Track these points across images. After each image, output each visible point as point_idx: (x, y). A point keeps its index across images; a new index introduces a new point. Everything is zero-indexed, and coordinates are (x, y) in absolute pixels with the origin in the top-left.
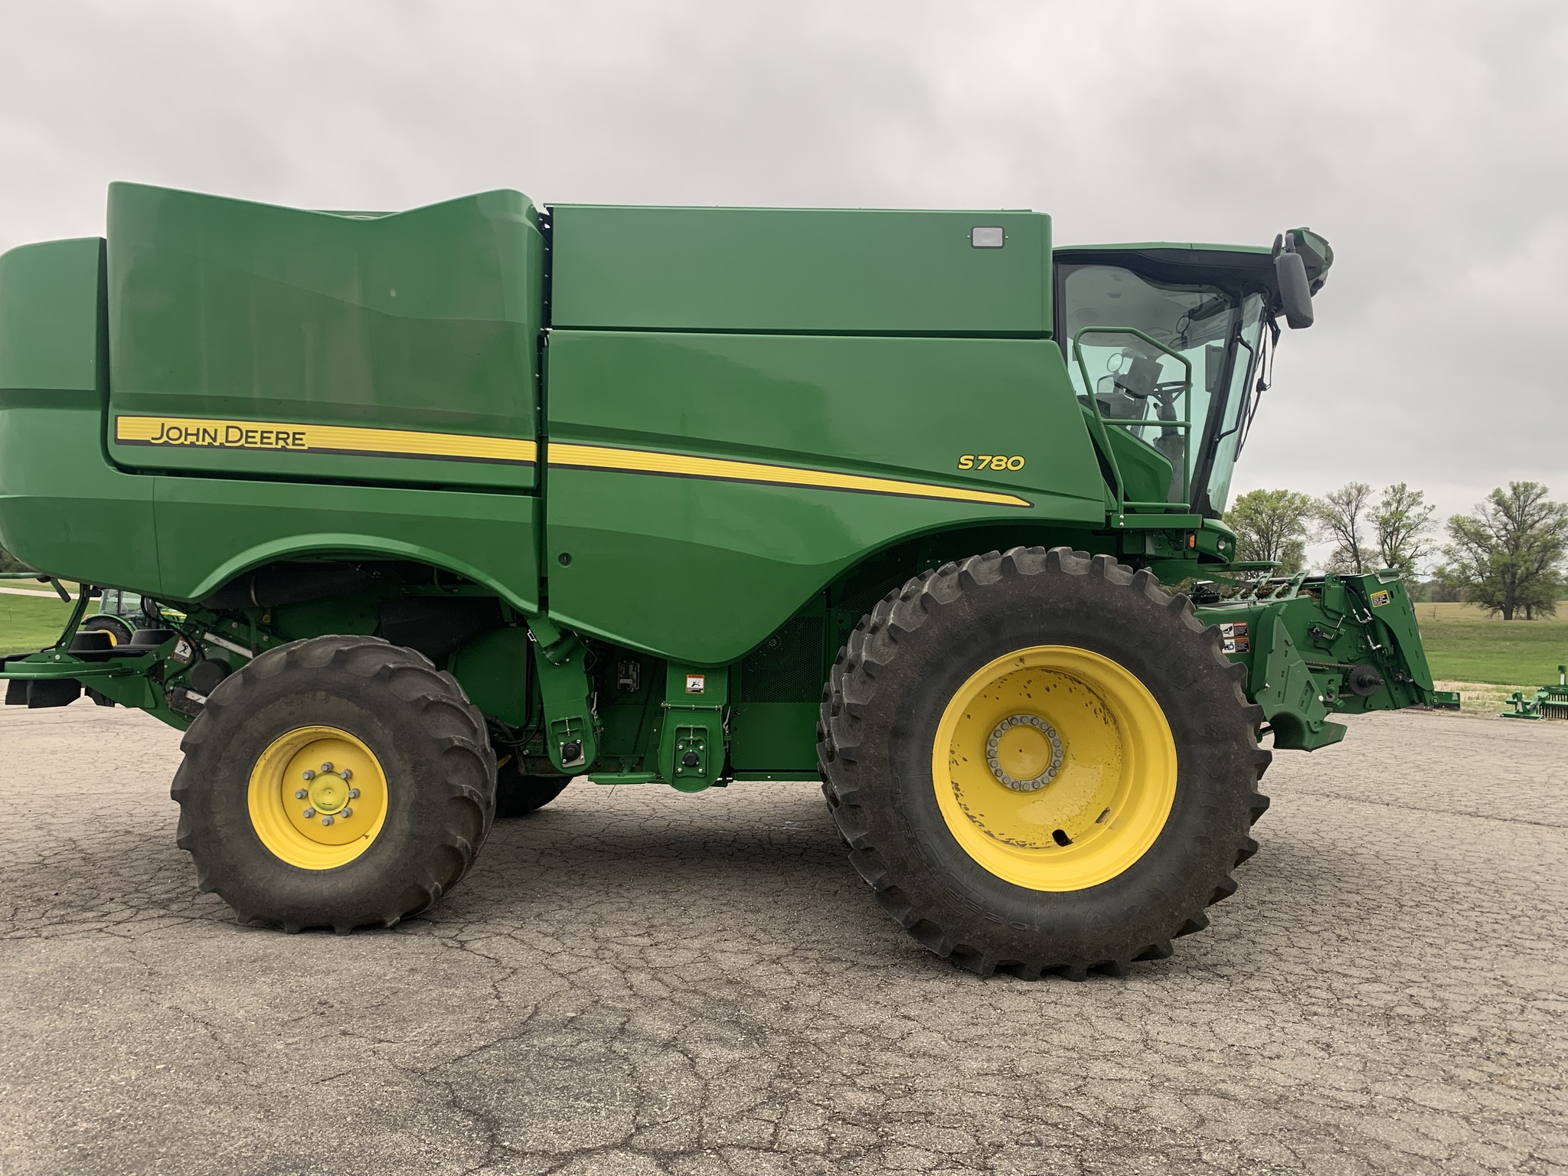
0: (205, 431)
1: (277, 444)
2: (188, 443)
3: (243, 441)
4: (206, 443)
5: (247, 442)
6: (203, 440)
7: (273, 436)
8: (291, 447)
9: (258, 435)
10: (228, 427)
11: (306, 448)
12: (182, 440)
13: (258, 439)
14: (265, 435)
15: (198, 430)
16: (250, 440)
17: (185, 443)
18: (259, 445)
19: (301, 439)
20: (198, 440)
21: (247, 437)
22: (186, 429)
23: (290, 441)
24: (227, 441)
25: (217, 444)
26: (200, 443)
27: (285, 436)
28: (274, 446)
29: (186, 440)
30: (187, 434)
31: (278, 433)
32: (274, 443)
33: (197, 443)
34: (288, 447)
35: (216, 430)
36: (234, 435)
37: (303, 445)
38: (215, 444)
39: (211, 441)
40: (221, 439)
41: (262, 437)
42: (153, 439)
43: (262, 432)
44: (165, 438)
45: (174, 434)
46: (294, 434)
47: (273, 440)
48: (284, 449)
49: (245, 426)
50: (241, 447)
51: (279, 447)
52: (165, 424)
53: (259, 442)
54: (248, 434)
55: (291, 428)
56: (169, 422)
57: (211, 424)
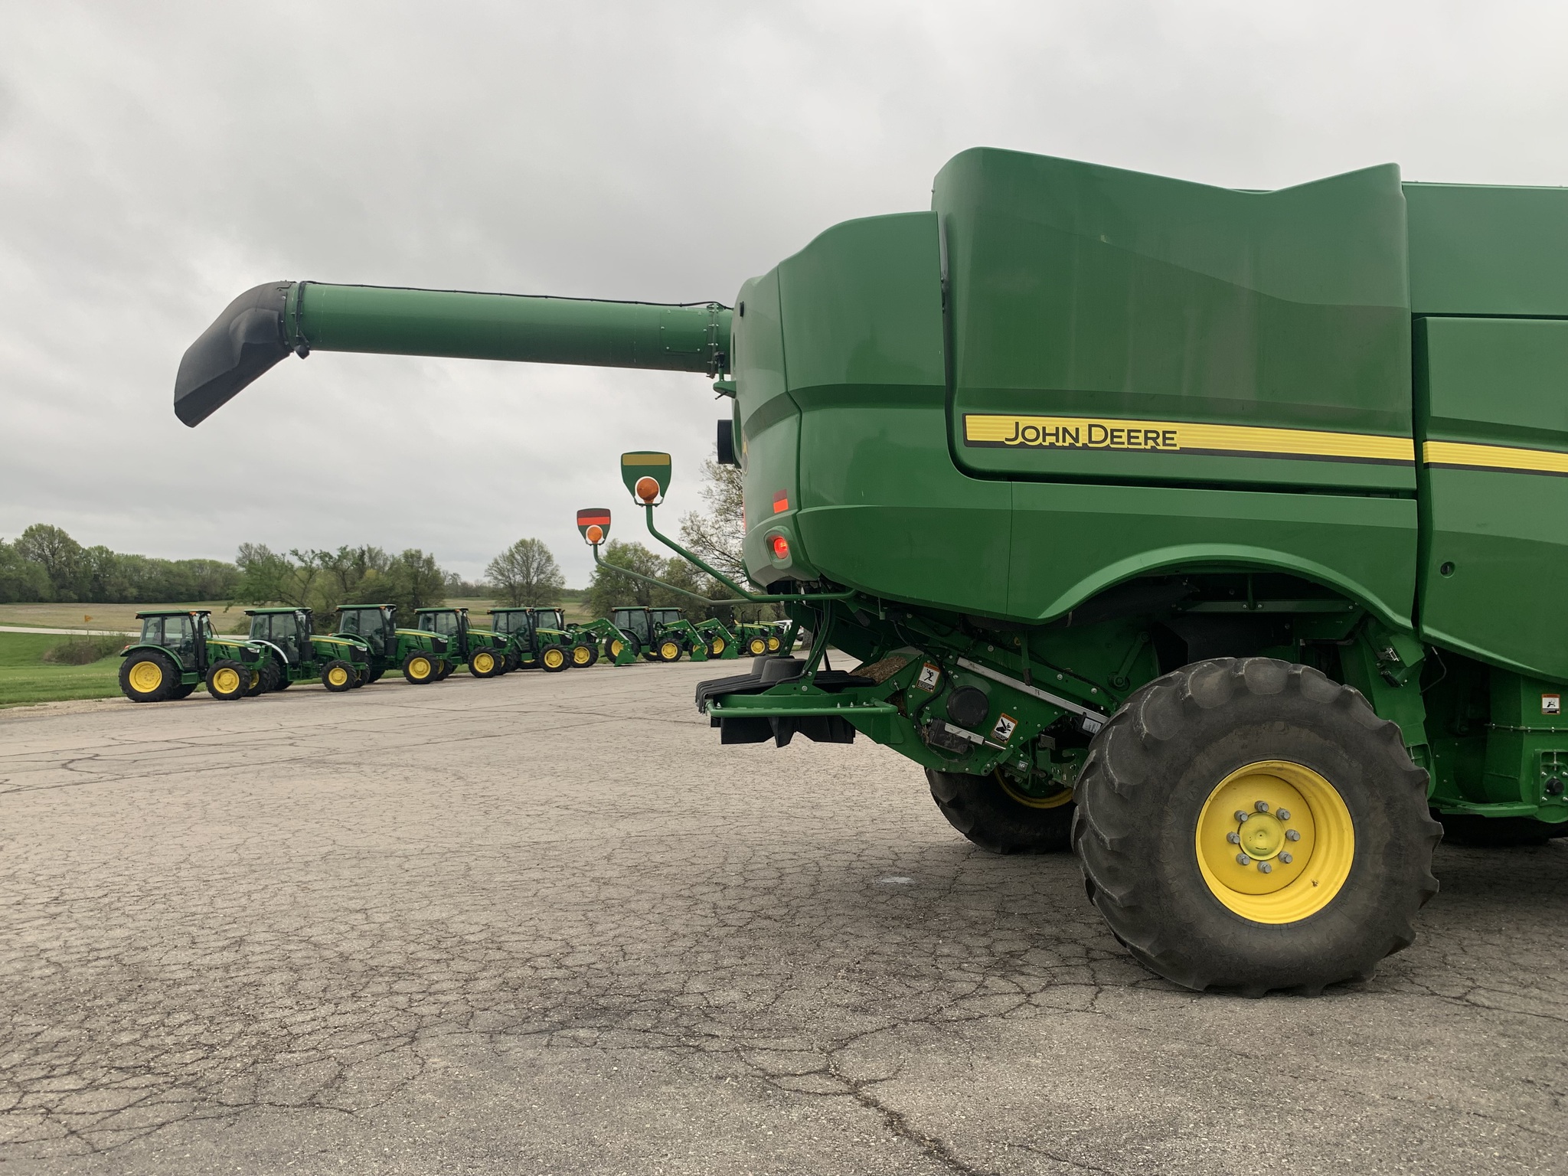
0: (1065, 430)
1: (1146, 444)
2: (1047, 444)
3: (1108, 441)
4: (1067, 444)
5: (1112, 442)
6: (1064, 441)
7: (1141, 435)
8: (1161, 447)
9: (1125, 435)
10: (1090, 426)
11: (1177, 448)
12: (1040, 440)
13: (1124, 439)
14: (1132, 434)
15: (1057, 429)
16: (1115, 440)
17: (1044, 444)
18: (1126, 446)
19: (1173, 439)
20: (1057, 441)
21: (1113, 437)
22: (1044, 428)
23: (1160, 440)
24: (1090, 441)
25: (1079, 445)
26: (1060, 443)
27: (1154, 435)
28: (1142, 447)
29: (1044, 440)
30: (1045, 434)
31: (1146, 432)
32: (1143, 443)
33: (1057, 444)
34: (1158, 447)
35: (1077, 430)
36: (1097, 435)
37: (1175, 445)
38: (1077, 445)
39: (1073, 442)
40: (1083, 439)
41: (1129, 437)
42: (1007, 439)
43: (1129, 431)
44: (1020, 439)
45: (1031, 434)
46: (1164, 433)
47: (1141, 440)
48: (1153, 450)
49: (1110, 424)
50: (1108, 448)
51: (1148, 447)
52: (1017, 424)
53: (1126, 443)
54: (1113, 434)
55: (1160, 427)
56: (1025, 421)
57: (1071, 423)
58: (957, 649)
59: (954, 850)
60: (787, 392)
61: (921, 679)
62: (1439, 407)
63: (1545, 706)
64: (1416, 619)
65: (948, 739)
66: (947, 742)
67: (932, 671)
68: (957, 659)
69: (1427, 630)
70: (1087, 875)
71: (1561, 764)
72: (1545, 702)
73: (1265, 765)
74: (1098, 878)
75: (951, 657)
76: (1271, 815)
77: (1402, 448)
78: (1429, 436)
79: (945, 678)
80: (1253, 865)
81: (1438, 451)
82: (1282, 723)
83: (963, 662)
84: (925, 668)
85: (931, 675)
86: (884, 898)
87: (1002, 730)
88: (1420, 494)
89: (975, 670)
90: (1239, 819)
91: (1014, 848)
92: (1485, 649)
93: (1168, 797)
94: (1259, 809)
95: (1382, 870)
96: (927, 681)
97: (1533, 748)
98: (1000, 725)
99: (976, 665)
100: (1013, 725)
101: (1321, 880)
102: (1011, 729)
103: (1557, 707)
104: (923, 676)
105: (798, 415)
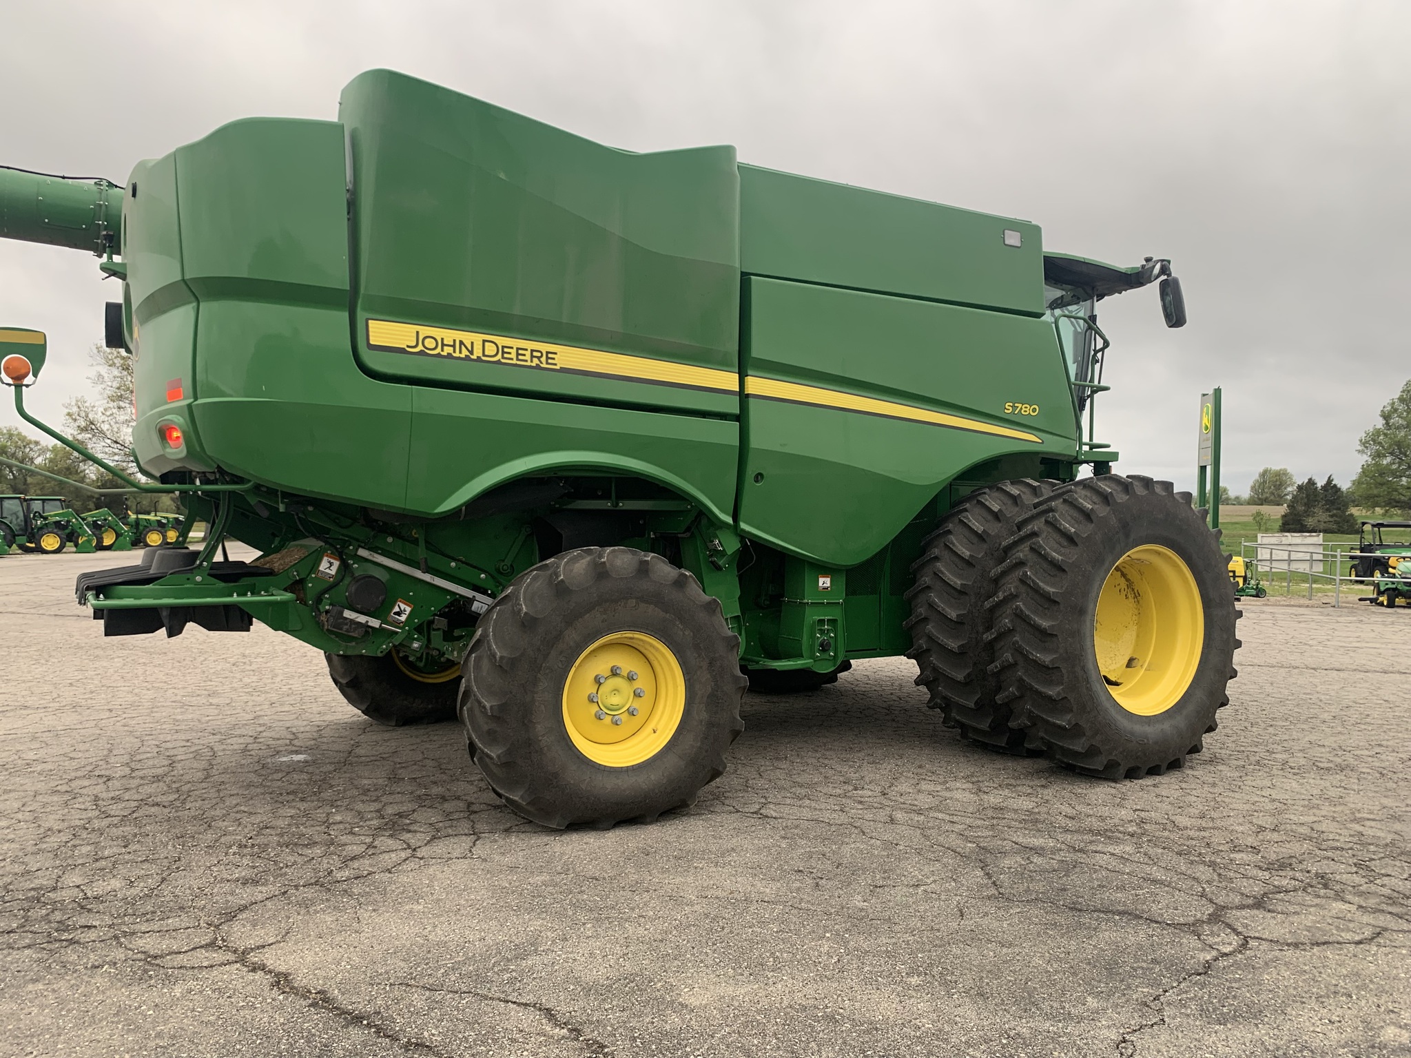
0: (461, 343)
1: (532, 361)
2: (444, 353)
3: (499, 356)
4: (463, 356)
5: (503, 358)
6: (460, 352)
7: (528, 353)
8: (544, 365)
9: (514, 351)
10: (484, 341)
11: (558, 367)
12: (438, 350)
13: (513, 355)
14: (520, 352)
15: (454, 341)
16: (506, 355)
17: (442, 353)
18: (514, 362)
19: (553, 359)
20: (454, 352)
21: (503, 352)
22: (442, 339)
23: (543, 359)
24: (484, 355)
25: (474, 357)
26: (457, 354)
27: (539, 354)
28: (529, 363)
29: (442, 350)
30: (443, 345)
31: (532, 351)
32: (529, 361)
33: (454, 355)
34: (542, 365)
35: (472, 343)
36: (491, 350)
37: (555, 364)
38: (472, 357)
39: (468, 354)
40: (478, 352)
41: (518, 354)
42: (408, 346)
43: (518, 349)
44: (420, 348)
45: (430, 343)
46: (548, 353)
47: (528, 357)
48: (538, 367)
49: (502, 341)
50: (498, 362)
51: (534, 364)
52: (418, 332)
53: (515, 359)
54: (504, 350)
55: (545, 347)
56: (425, 331)
57: (467, 337)
58: (357, 540)
59: (350, 726)
60: (183, 280)
61: (321, 568)
62: (758, 350)
63: (820, 584)
64: (735, 517)
65: (346, 624)
66: (345, 627)
67: (332, 561)
68: (357, 550)
69: (743, 526)
70: (470, 739)
71: (830, 628)
72: (821, 580)
73: (619, 636)
74: (479, 740)
75: (351, 548)
76: (623, 677)
77: (729, 381)
78: (750, 372)
79: (345, 568)
80: (608, 719)
81: (757, 385)
82: (634, 601)
83: (363, 552)
84: (325, 558)
85: (331, 564)
86: (280, 775)
87: (398, 614)
88: (741, 418)
89: (375, 560)
90: (598, 681)
91: (407, 720)
92: (783, 541)
93: (541, 666)
94: (614, 672)
95: (704, 716)
96: (327, 571)
97: (812, 616)
98: (396, 609)
99: (376, 555)
100: (408, 609)
101: (660, 728)
102: (407, 613)
103: (829, 585)
104: (323, 566)
105: (195, 304)
